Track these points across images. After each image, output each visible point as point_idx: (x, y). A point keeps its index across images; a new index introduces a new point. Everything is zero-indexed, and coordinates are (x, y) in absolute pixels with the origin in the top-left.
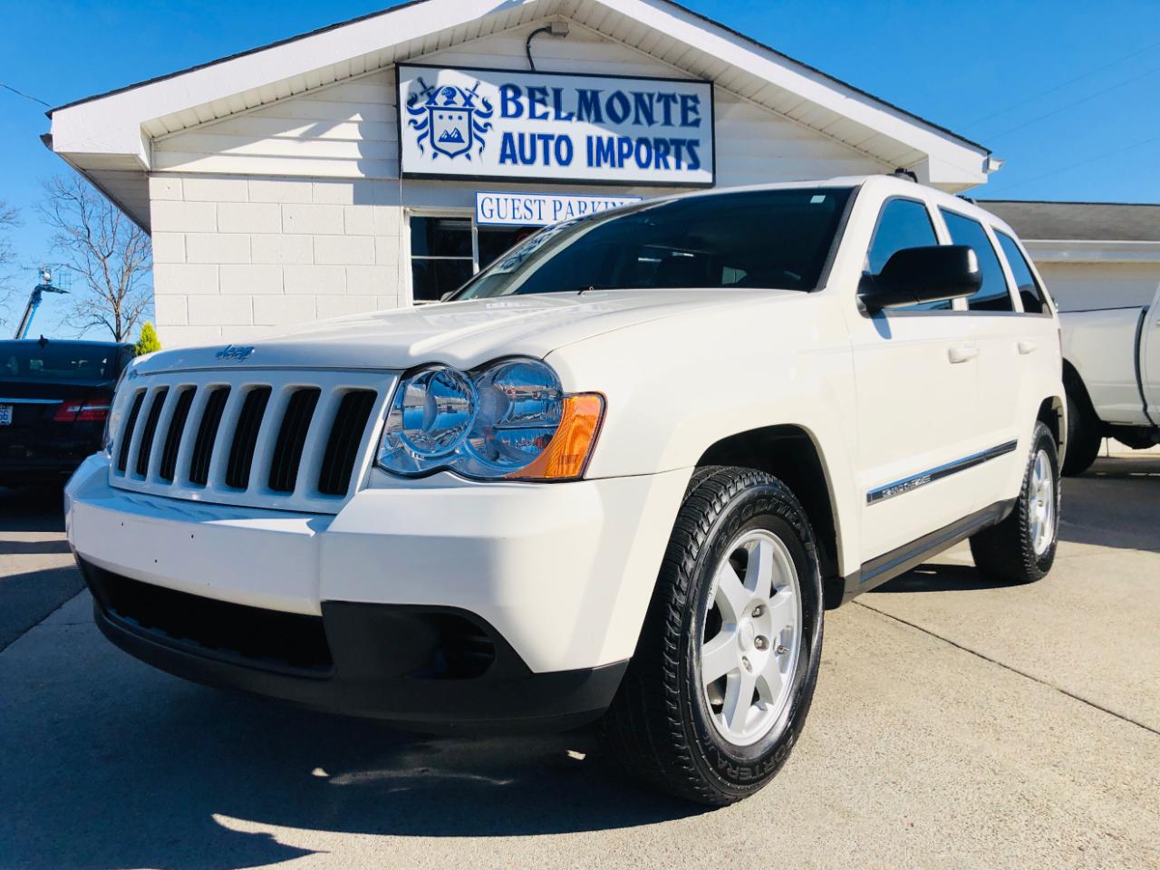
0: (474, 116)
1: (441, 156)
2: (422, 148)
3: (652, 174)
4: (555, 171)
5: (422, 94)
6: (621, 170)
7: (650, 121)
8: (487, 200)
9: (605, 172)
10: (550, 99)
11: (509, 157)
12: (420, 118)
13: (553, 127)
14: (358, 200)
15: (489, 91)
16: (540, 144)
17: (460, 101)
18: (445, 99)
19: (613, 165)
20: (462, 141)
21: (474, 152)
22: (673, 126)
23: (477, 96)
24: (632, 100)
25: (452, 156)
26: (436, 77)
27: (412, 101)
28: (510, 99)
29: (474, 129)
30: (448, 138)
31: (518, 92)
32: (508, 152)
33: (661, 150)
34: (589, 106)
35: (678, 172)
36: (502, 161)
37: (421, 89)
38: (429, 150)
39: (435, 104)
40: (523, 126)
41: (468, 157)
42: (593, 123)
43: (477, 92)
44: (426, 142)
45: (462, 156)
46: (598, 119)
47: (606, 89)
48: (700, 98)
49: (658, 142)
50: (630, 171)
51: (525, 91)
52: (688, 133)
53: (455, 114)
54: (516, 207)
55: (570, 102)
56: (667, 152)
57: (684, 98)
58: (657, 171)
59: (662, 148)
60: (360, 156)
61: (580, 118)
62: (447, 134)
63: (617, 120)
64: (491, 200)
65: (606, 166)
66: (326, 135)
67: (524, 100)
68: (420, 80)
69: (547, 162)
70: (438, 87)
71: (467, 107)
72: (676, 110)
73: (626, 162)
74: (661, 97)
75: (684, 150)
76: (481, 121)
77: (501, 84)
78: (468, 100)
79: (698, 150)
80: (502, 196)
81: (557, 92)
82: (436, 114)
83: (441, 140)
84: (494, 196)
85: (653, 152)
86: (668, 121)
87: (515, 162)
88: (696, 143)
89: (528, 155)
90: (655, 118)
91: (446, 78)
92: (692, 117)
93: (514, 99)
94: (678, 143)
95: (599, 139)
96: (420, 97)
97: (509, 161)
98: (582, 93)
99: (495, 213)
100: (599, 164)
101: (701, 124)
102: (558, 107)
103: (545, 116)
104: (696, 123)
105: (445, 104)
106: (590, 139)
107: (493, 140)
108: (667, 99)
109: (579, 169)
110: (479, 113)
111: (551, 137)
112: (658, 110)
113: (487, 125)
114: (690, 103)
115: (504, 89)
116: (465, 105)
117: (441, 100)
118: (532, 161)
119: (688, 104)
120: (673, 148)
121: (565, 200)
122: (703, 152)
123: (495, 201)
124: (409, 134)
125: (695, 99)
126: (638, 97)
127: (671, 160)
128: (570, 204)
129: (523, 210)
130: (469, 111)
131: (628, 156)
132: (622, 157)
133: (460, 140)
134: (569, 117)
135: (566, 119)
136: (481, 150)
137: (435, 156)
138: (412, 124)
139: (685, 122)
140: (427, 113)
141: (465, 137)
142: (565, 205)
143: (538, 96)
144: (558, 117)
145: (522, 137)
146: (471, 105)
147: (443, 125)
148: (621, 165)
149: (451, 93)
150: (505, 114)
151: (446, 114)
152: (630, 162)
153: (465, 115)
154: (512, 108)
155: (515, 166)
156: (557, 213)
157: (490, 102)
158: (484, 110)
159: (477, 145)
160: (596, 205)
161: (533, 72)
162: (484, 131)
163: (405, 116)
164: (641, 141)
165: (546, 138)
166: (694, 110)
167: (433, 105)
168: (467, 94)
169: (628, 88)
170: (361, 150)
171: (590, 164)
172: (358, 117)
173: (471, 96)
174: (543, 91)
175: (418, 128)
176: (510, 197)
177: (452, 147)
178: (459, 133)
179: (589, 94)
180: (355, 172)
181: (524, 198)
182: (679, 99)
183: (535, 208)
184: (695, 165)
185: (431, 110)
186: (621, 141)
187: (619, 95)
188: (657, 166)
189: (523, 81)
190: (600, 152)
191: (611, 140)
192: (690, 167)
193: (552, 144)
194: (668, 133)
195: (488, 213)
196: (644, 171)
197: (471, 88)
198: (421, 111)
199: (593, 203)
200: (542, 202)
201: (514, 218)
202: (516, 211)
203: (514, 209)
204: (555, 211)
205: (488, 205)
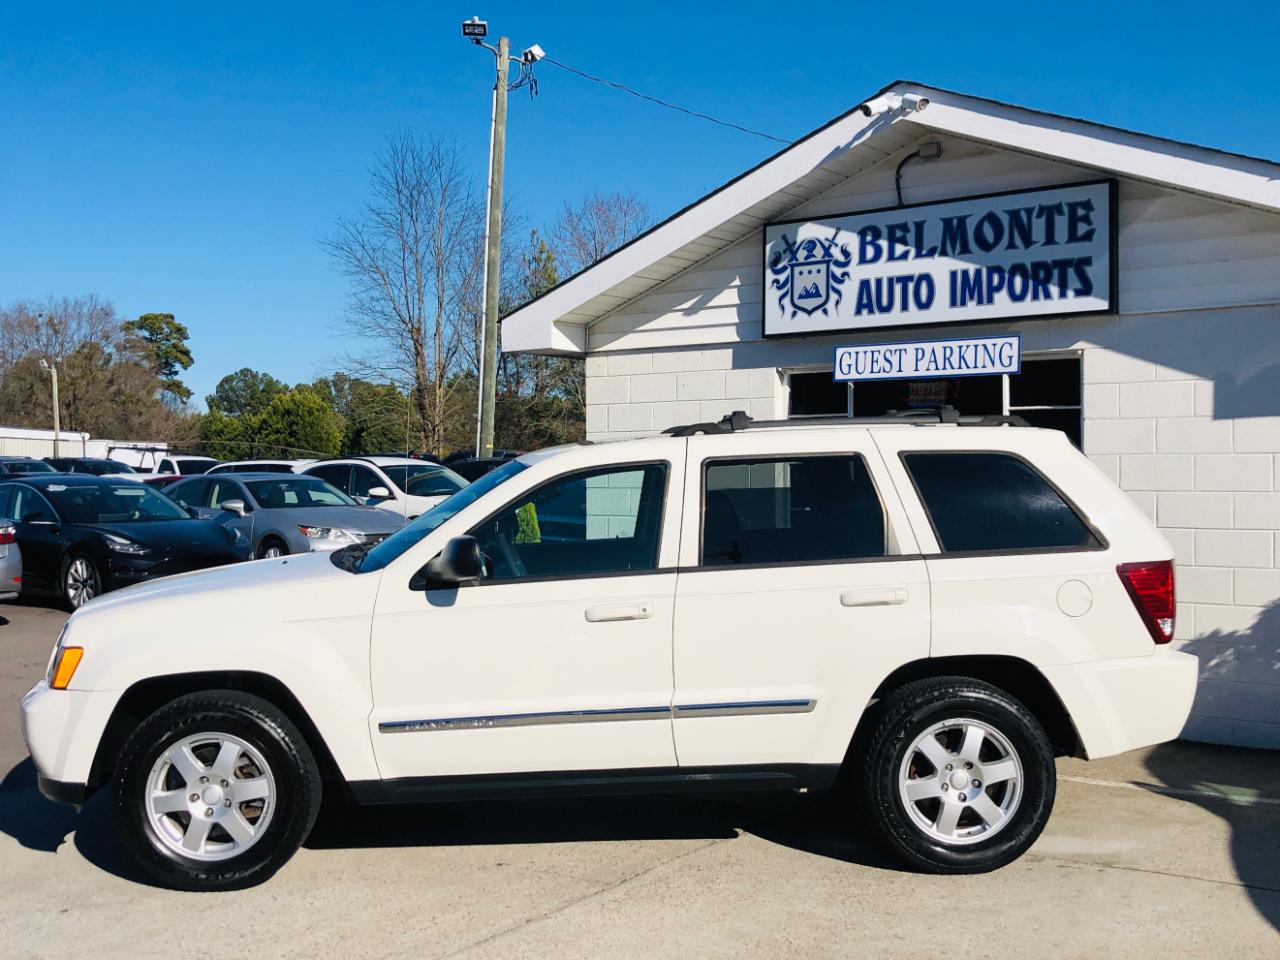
0: (833, 268)
1: (800, 314)
2: (783, 308)
3: (1029, 307)
4: (915, 316)
5: (785, 252)
6: (990, 307)
7: (1028, 242)
8: (846, 355)
9: (972, 311)
10: (911, 237)
11: (865, 306)
12: (782, 278)
13: (914, 266)
14: (737, 364)
15: (850, 240)
16: (898, 288)
17: (819, 252)
18: (805, 253)
19: (980, 302)
20: (820, 296)
21: (830, 306)
22: (1057, 243)
23: (836, 245)
24: (1005, 220)
25: (809, 313)
26: (796, 233)
28: (869, 243)
29: (831, 281)
30: (807, 295)
31: (877, 235)
32: (865, 301)
33: (1039, 277)
34: (955, 238)
35: (1063, 301)
36: (858, 312)
37: (784, 247)
38: (789, 309)
39: (797, 260)
40: (884, 269)
41: (825, 312)
42: (960, 254)
43: (836, 241)
44: (786, 301)
45: (819, 312)
46: (965, 250)
47: (975, 212)
48: (1094, 204)
49: (1037, 266)
50: (1002, 306)
51: (885, 232)
52: (1076, 251)
53: (814, 268)
54: (875, 359)
55: (934, 235)
56: (1047, 280)
57: (1073, 207)
58: (1036, 303)
59: (1042, 274)
60: (737, 321)
61: (944, 253)
62: (806, 290)
63: (986, 246)
64: (850, 354)
65: (972, 304)
66: (709, 305)
67: (884, 243)
68: (784, 238)
69: (905, 307)
70: (799, 241)
71: (826, 258)
72: (1061, 223)
73: (997, 296)
74: (1042, 210)
75: (1071, 272)
76: (838, 272)
77: (859, 230)
78: (827, 251)
79: (1089, 271)
80: (861, 349)
81: (919, 226)
82: (797, 270)
83: (801, 297)
84: (853, 350)
85: (1031, 283)
86: (1050, 240)
87: (871, 311)
88: (1088, 261)
89: (885, 302)
90: (1034, 238)
91: (808, 231)
92: (1082, 228)
93: (872, 243)
94: (1063, 265)
95: (965, 273)
96: (783, 256)
97: (865, 312)
98: (947, 222)
99: (853, 368)
100: (963, 303)
101: (1095, 236)
102: (919, 247)
103: (904, 256)
104: (1088, 236)
105: (806, 258)
106: (953, 274)
107: (850, 290)
108: (1049, 212)
109: (942, 311)
110: (838, 264)
111: (910, 278)
112: (1038, 227)
113: (845, 274)
114: (1081, 212)
115: (862, 233)
116: (823, 257)
117: (801, 255)
118: (888, 309)
119: (1079, 214)
120: (1056, 273)
121: (927, 347)
122: (1098, 272)
123: (854, 355)
124: (772, 295)
125: (1087, 205)
126: (1014, 215)
127: (1054, 290)
128: (933, 351)
129: (882, 363)
130: (828, 262)
131: (999, 288)
132: (992, 290)
133: (817, 294)
134: (931, 253)
135: (926, 255)
136: (837, 303)
137: (794, 314)
138: (775, 284)
139: (1073, 237)
140: (788, 272)
141: (823, 291)
142: (928, 353)
143: (899, 234)
144: (918, 255)
145: (879, 282)
146: (830, 255)
147: (802, 282)
148: (990, 301)
149: (811, 245)
150: (863, 260)
151: (805, 269)
152: (1002, 297)
153: (823, 267)
154: (870, 252)
155: (872, 317)
156: (919, 363)
157: (849, 249)
158: (841, 258)
159: (834, 297)
160: (963, 349)
161: (901, 206)
162: (841, 282)
163: (770, 276)
164: (1018, 269)
165: (904, 280)
166: (1086, 219)
167: (794, 262)
168: (827, 244)
169: (1000, 207)
170: (739, 315)
171: (953, 303)
172: (737, 282)
173: (830, 246)
174: (904, 227)
175: (779, 288)
176: (869, 349)
177: (809, 303)
178: (817, 288)
179: (955, 222)
180: (731, 335)
181: (883, 348)
182: (1066, 209)
183: (895, 359)
184: (1085, 290)
185: (793, 266)
186: (991, 270)
187: (991, 218)
188: (1035, 297)
189: (882, 221)
190: (965, 289)
191: (978, 273)
192: (1079, 293)
193: (911, 286)
194: (1049, 254)
195: (845, 369)
196: (1018, 305)
197: (830, 237)
198: (784, 269)
199: (960, 347)
200: (903, 352)
201: (872, 372)
202: (875, 364)
203: (873, 362)
204: (917, 360)
205: (846, 360)
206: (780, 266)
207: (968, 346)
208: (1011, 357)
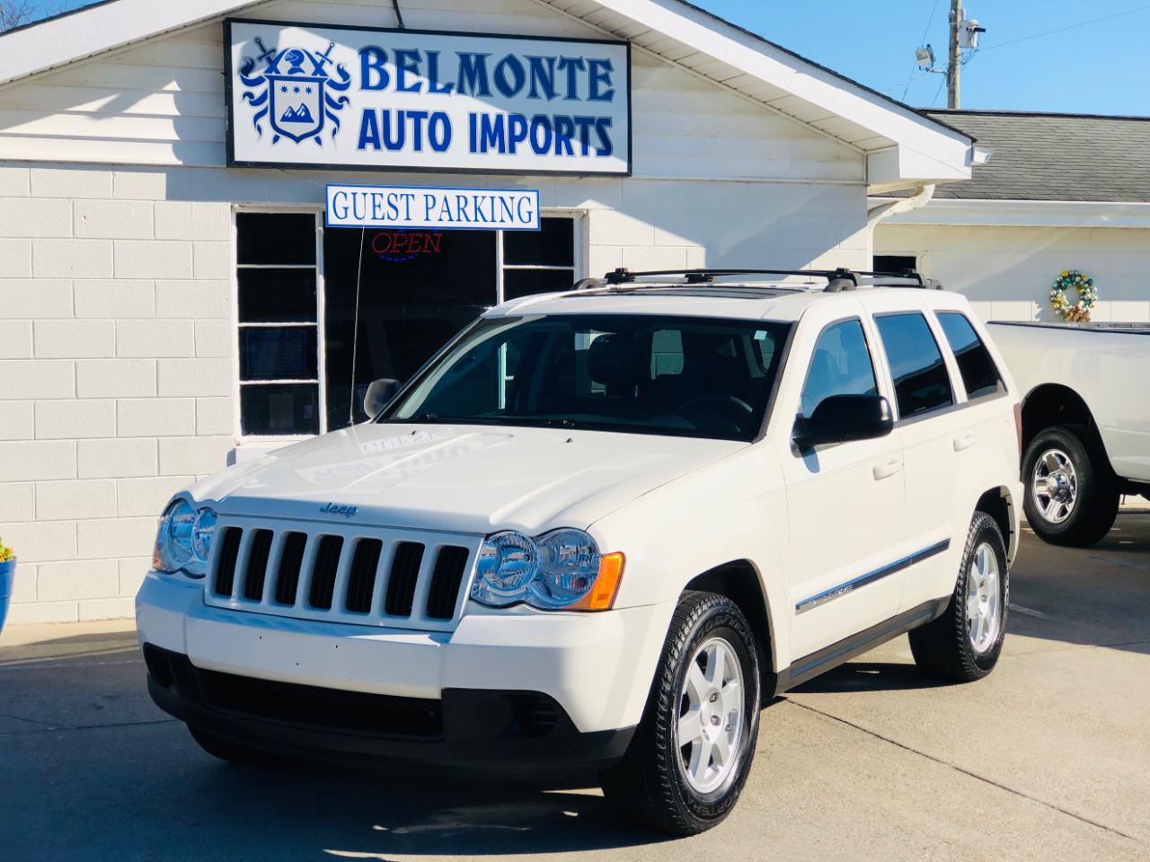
0: (327, 88)
1: (283, 139)
2: (259, 129)
3: (551, 161)
4: (428, 158)
5: (260, 59)
6: (512, 157)
7: (550, 94)
8: (341, 196)
9: (493, 159)
10: (423, 66)
11: (370, 140)
12: (258, 91)
13: (427, 102)
14: (174, 194)
15: (346, 56)
16: (409, 124)
17: (308, 68)
18: (289, 66)
19: (502, 150)
20: (312, 121)
21: (325, 134)
22: (580, 100)
23: (331, 63)
24: (527, 66)
25: (297, 140)
26: (277, 36)
27: (247, 69)
28: (373, 66)
29: (326, 105)
30: (293, 117)
31: (382, 57)
32: (369, 134)
33: (562, 131)
34: (473, 74)
35: (585, 158)
36: (362, 146)
37: (260, 53)
38: (269, 133)
39: (278, 72)
40: (389, 100)
41: (318, 141)
42: (478, 95)
43: (330, 57)
44: (265, 121)
45: (311, 140)
46: (484, 91)
47: (495, 52)
48: (613, 64)
49: (560, 120)
50: (524, 157)
51: (391, 56)
52: (597, 110)
53: (303, 86)
54: (377, 203)
55: (449, 69)
56: (571, 134)
57: (593, 64)
58: (559, 158)
59: (565, 129)
60: (176, 138)
61: (461, 91)
62: (292, 111)
63: (508, 92)
64: (345, 195)
65: (493, 152)
66: (132, 110)
67: (391, 68)
68: (258, 41)
69: (418, 147)
70: (280, 50)
71: (318, 76)
72: (583, 78)
73: (518, 145)
74: (564, 62)
75: (592, 131)
76: (335, 95)
77: (359, 48)
78: (319, 68)
79: (609, 131)
80: (360, 190)
81: (433, 57)
82: (278, 84)
83: (285, 119)
84: (349, 190)
85: (554, 134)
86: (572, 94)
87: (377, 147)
88: (607, 121)
89: (394, 138)
90: (556, 90)
91: (290, 39)
92: (602, 88)
93: (376, 66)
94: (585, 122)
95: (485, 118)
96: (258, 64)
97: (370, 146)
98: (465, 58)
99: (350, 212)
100: (484, 150)
101: (615, 96)
102: (433, 77)
103: (416, 88)
104: (608, 96)
105: (290, 72)
106: (473, 117)
107: (351, 118)
108: (572, 65)
109: (459, 155)
110: (333, 84)
111: (424, 115)
112: (560, 79)
113: (343, 99)
114: (601, 71)
115: (364, 53)
116: (314, 74)
117: (284, 67)
118: (398, 146)
119: (597, 73)
120: (578, 129)
121: (439, 194)
122: (616, 133)
123: (350, 197)
124: (243, 112)
125: (607, 65)
126: (536, 62)
127: (576, 144)
128: (445, 199)
129: (386, 208)
130: (321, 82)
131: (521, 138)
132: (514, 139)
133: (307, 119)
134: (447, 89)
135: (443, 91)
136: (334, 132)
137: (276, 139)
138: (247, 98)
139: (594, 95)
140: (265, 85)
141: (315, 114)
142: (440, 201)
143: (409, 61)
144: (433, 89)
145: (386, 114)
146: (323, 73)
147: (286, 100)
148: (512, 150)
149: (297, 57)
150: (365, 85)
151: (291, 85)
152: (524, 147)
153: (314, 86)
154: (375, 77)
155: (377, 153)
156: (429, 211)
157: (347, 69)
158: (339, 79)
159: (329, 124)
160: (479, 200)
161: (401, 29)
162: (339, 107)
163: (238, 87)
164: (540, 119)
165: (418, 116)
166: (606, 78)
167: (274, 74)
168: (318, 59)
169: (522, 50)
170: (178, 129)
171: (473, 149)
172: (174, 86)
173: (322, 62)
174: (414, 55)
175: (254, 104)
176: (369, 190)
177: (298, 128)
178: (307, 110)
179: (473, 59)
180: (168, 157)
181: (386, 192)
182: (586, 65)
183: (401, 205)
184: (606, 150)
185: (272, 80)
186: (513, 119)
187: (511, 60)
188: (558, 152)
189: (390, 43)
190: (487, 134)
191: (499, 118)
192: (600, 153)
193: (425, 123)
194: (572, 109)
195: (341, 213)
196: (541, 157)
197: (323, 53)
198: (259, 81)
199: (476, 197)
200: (410, 197)
201: (374, 218)
202: (377, 208)
203: (374, 206)
204: (427, 209)
205: (341, 202)
206: (253, 76)
207: (483, 198)
208: (530, 213)
